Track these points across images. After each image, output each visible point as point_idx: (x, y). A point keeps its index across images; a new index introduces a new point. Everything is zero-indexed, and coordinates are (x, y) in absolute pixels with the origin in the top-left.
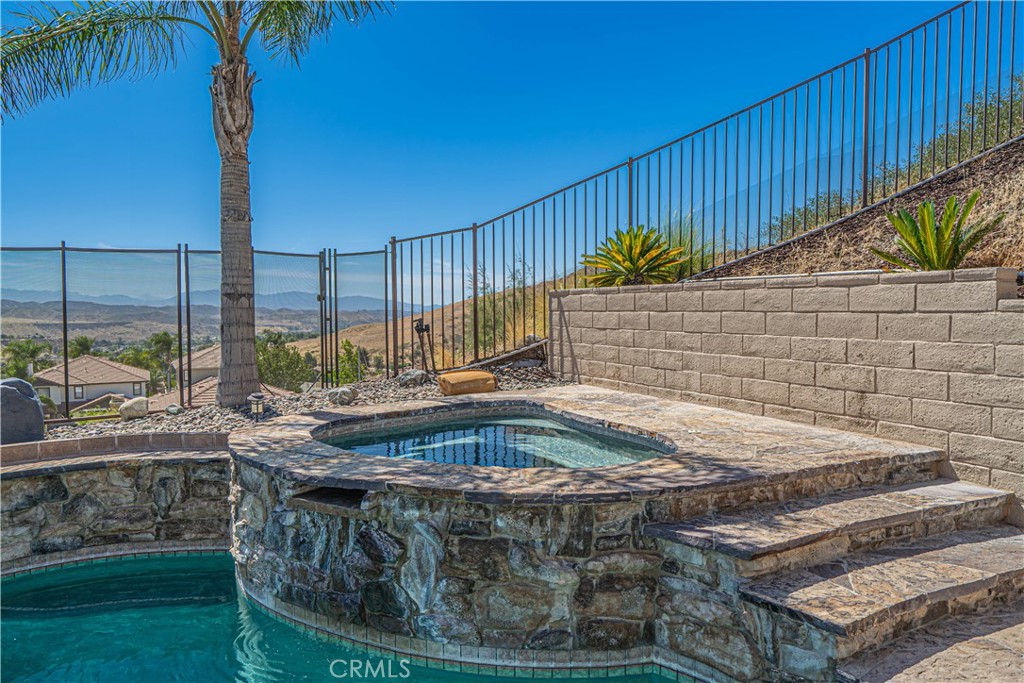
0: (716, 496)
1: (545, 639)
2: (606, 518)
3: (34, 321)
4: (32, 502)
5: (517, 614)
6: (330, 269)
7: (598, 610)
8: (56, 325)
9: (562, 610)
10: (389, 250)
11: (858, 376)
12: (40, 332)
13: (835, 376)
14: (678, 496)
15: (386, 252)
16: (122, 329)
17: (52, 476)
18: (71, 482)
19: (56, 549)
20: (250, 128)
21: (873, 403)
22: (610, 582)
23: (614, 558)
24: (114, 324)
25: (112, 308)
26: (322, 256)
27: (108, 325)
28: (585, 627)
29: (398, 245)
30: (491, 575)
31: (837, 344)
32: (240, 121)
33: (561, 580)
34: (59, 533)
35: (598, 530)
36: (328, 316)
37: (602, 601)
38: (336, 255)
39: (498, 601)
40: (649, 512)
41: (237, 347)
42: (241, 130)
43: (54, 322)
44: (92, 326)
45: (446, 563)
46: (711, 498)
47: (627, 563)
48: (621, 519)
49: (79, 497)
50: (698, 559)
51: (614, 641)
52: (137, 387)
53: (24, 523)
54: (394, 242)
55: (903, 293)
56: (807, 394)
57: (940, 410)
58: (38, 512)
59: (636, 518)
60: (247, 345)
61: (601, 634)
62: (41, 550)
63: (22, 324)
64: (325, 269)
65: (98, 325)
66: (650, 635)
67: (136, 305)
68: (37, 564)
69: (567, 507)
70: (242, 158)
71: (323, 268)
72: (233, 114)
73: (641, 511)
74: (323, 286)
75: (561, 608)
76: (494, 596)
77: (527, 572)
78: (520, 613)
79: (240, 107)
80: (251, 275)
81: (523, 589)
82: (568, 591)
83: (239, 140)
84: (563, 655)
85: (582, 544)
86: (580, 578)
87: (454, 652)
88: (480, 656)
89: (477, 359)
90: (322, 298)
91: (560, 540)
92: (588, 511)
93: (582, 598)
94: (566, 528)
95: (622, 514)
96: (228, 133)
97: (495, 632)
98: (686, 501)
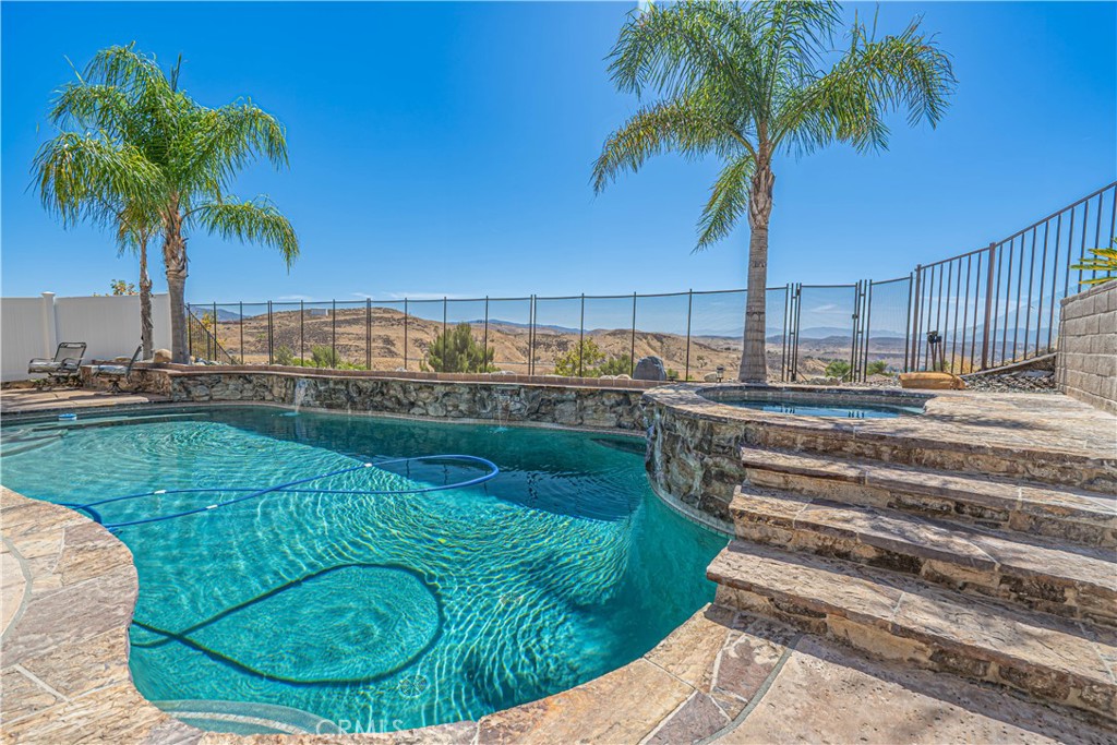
0: (805, 438)
2: (719, 433)
4: (618, 404)
6: (864, 295)
7: (714, 490)
10: (915, 275)
14: (767, 429)
15: (911, 278)
17: (626, 394)
18: (632, 397)
19: (624, 427)
20: (769, 209)
22: (722, 476)
23: (718, 459)
26: (858, 287)
28: (706, 498)
29: (922, 271)
30: (674, 455)
32: (761, 206)
33: (694, 462)
34: (626, 420)
35: (716, 440)
36: (860, 329)
38: (871, 284)
40: (745, 436)
41: (750, 344)
42: (761, 212)
46: (801, 439)
47: (726, 464)
48: (728, 436)
49: (635, 406)
51: (718, 513)
53: (615, 412)
54: (919, 269)
58: (620, 409)
59: (737, 438)
60: (756, 344)
61: (712, 505)
62: (620, 426)
64: (860, 295)
68: (618, 432)
69: (701, 422)
70: (761, 228)
71: (859, 295)
72: (757, 202)
73: (741, 434)
74: (857, 308)
75: (697, 483)
76: (674, 467)
77: (683, 456)
78: (681, 480)
79: (761, 198)
80: (762, 300)
81: (683, 466)
82: (701, 473)
83: (759, 217)
84: (697, 512)
85: (707, 446)
86: (704, 466)
87: (663, 494)
88: (670, 500)
89: (984, 368)
90: (856, 317)
91: (696, 441)
92: (711, 426)
93: (706, 480)
94: (699, 435)
95: (728, 433)
96: (754, 215)
97: (674, 488)
98: (772, 434)
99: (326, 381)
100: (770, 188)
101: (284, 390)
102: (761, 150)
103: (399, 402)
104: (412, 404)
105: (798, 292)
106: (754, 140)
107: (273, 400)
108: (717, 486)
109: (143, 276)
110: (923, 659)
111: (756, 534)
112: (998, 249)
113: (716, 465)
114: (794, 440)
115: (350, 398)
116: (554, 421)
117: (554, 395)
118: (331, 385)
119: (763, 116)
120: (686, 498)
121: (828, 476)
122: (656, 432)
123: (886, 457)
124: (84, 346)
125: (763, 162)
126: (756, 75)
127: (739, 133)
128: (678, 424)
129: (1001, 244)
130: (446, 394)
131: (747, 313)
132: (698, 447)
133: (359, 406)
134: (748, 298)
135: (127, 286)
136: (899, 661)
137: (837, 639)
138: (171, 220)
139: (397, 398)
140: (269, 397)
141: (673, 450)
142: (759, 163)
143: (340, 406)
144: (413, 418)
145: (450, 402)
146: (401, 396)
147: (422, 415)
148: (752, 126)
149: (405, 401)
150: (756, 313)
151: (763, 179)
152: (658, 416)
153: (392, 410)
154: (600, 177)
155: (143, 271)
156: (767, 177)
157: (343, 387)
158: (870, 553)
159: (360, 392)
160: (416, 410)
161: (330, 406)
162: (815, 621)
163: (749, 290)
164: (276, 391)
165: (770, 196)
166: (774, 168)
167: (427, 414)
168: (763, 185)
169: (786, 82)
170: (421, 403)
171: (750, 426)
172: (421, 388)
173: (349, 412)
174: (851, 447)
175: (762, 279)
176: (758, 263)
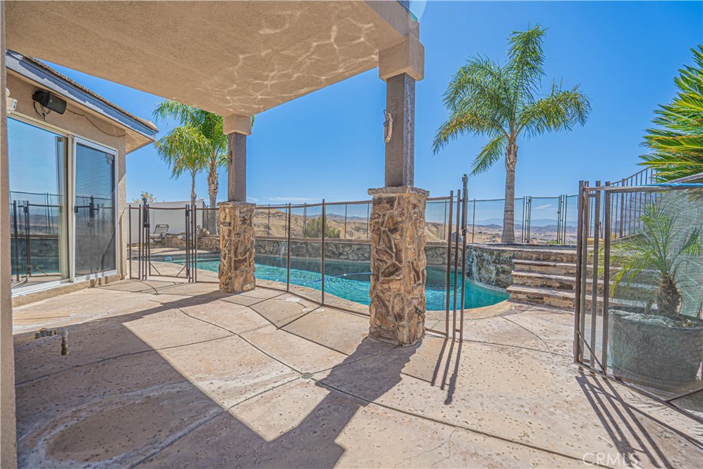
2: (503, 256)
6: (563, 203)
7: (501, 278)
14: (522, 253)
20: (516, 162)
22: (504, 272)
23: (503, 265)
26: (560, 198)
28: (497, 281)
32: (512, 161)
35: (501, 258)
36: (562, 219)
38: (566, 197)
39: (483, 273)
40: (513, 256)
41: (507, 226)
42: (511, 163)
46: (534, 256)
48: (507, 257)
51: (502, 286)
59: (510, 257)
61: (500, 283)
69: (495, 253)
70: (512, 171)
71: (561, 202)
72: (509, 159)
73: (511, 255)
74: (560, 208)
75: (493, 276)
76: (483, 271)
77: (487, 266)
78: (486, 276)
79: (512, 157)
80: (512, 205)
81: (487, 271)
82: (495, 272)
83: (511, 166)
84: (493, 287)
85: (497, 261)
86: (497, 269)
87: (477, 283)
88: (481, 285)
89: (621, 236)
90: (559, 213)
91: (493, 259)
92: (499, 254)
93: (497, 274)
94: (494, 257)
95: (507, 255)
96: (508, 165)
97: (483, 280)
98: (524, 255)
99: (296, 243)
100: (516, 152)
101: (272, 248)
102: (511, 135)
103: (333, 253)
104: (341, 254)
105: (530, 201)
106: (507, 130)
107: (266, 253)
108: (502, 276)
109: (193, 192)
110: (571, 306)
111: (521, 282)
112: (626, 181)
113: (502, 267)
114: (532, 257)
115: (308, 251)
118: (299, 245)
119: (512, 120)
120: (489, 282)
121: (544, 265)
122: (473, 259)
123: (565, 261)
124: (168, 226)
125: (512, 141)
126: (509, 101)
127: (501, 127)
128: (485, 254)
129: (627, 179)
130: (358, 249)
131: (505, 211)
132: (494, 262)
133: (313, 255)
134: (506, 204)
135: (149, 195)
136: (565, 308)
137: (547, 305)
138: (213, 165)
139: (332, 251)
140: (263, 251)
141: (482, 265)
142: (510, 141)
143: (303, 255)
144: (342, 260)
145: (360, 253)
146: (334, 250)
147: (346, 259)
148: (506, 122)
149: (337, 253)
150: (509, 211)
151: (512, 148)
152: (474, 252)
153: (330, 257)
154: (436, 146)
155: (193, 189)
156: (514, 147)
157: (305, 246)
158: (558, 285)
159: (313, 248)
160: (343, 257)
161: (298, 255)
162: (541, 301)
163: (506, 200)
164: (267, 248)
165: (516, 156)
166: (517, 143)
167: (348, 258)
168: (512, 151)
169: (522, 104)
170: (345, 253)
171: (515, 252)
172: (344, 246)
173: (308, 258)
174: (553, 258)
175: (512, 194)
176: (510, 187)
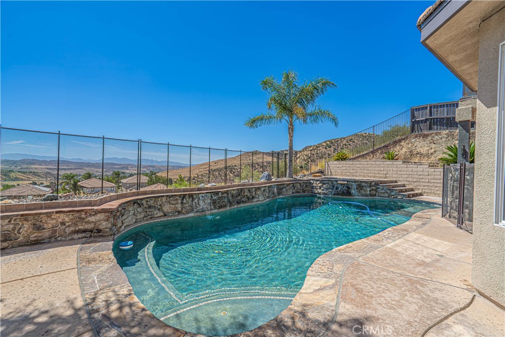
1: (367, 196)
3: (46, 167)
5: (364, 193)
8: (55, 169)
9: (368, 192)
11: (385, 172)
12: (48, 171)
13: (382, 172)
16: (80, 170)
21: (387, 175)
22: (372, 190)
24: (77, 169)
25: (76, 163)
27: (75, 169)
28: (370, 194)
30: (362, 189)
31: (382, 169)
33: (369, 189)
35: (371, 185)
37: (372, 192)
39: (362, 192)
40: (376, 183)
43: (54, 167)
44: (69, 169)
45: (357, 188)
47: (374, 188)
48: (373, 184)
50: (381, 187)
52: (112, 188)
55: (391, 163)
56: (378, 175)
57: (396, 176)
61: (372, 195)
63: (41, 168)
65: (71, 169)
66: (375, 195)
67: (86, 162)
87: (358, 197)
93: (370, 191)
94: (369, 184)
97: (362, 195)
103: (247, 198)
104: (253, 198)
115: (229, 200)
116: (282, 195)
117: (282, 186)
122: (352, 187)
128: (363, 184)
132: (369, 187)
133: (232, 204)
143: (225, 206)
144: (255, 203)
147: (257, 201)
149: (250, 197)
152: (353, 184)
153: (246, 202)
157: (226, 195)
159: (232, 196)
161: (220, 207)
170: (257, 196)
172: (256, 190)
173: (229, 208)
